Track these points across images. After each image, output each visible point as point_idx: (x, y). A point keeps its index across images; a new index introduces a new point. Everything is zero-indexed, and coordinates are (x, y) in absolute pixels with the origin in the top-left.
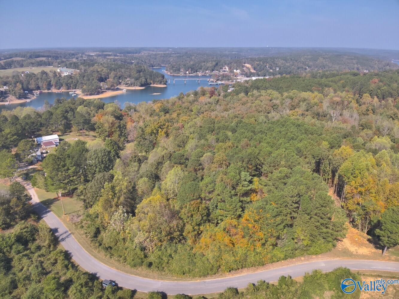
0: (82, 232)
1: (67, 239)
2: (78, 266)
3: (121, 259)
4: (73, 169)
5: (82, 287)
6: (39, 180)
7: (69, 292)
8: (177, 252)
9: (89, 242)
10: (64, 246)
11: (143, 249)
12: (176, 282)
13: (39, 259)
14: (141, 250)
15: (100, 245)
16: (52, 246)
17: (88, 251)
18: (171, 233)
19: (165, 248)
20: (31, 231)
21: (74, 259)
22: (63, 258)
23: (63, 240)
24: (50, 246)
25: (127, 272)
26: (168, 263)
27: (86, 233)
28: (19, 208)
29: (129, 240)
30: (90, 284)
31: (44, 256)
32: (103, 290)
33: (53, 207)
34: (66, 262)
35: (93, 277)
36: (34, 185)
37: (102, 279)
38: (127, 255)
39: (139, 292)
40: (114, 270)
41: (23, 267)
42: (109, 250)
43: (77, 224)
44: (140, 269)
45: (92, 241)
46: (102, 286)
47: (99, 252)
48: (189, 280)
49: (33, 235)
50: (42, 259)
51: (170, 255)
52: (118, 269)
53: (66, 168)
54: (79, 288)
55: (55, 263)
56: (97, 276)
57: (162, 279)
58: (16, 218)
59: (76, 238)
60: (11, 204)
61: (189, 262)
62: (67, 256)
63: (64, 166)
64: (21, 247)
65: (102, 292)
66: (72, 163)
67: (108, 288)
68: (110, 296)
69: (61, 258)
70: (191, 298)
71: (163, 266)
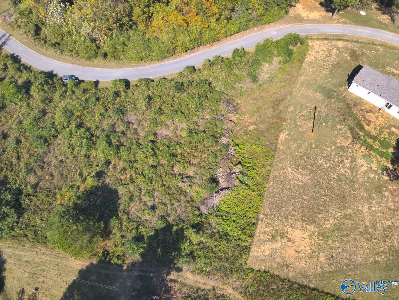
0: (21, 32)
1: (8, 42)
2: (30, 67)
3: (73, 53)
5: (43, 85)
7: (32, 93)
8: (131, 39)
9: (33, 41)
11: (93, 40)
12: (136, 68)
14: (92, 42)
15: (46, 42)
17: (35, 51)
18: (120, 20)
19: (117, 36)
21: (24, 60)
22: (12, 62)
23: (4, 43)
25: (84, 65)
26: (123, 51)
27: (26, 32)
29: (74, 33)
30: (50, 82)
32: (65, 85)
34: (17, 65)
35: (50, 75)
37: (60, 75)
38: (78, 48)
39: (101, 82)
40: (69, 66)
42: (57, 46)
43: (12, 24)
44: (96, 60)
45: (35, 39)
46: (63, 82)
47: (47, 49)
48: (148, 65)
51: (124, 43)
52: (73, 64)
54: (40, 86)
55: (5, 69)
56: (54, 73)
57: (121, 67)
59: (17, 39)
61: (145, 47)
62: (15, 59)
65: (64, 87)
67: (69, 82)
68: (75, 90)
69: (10, 62)
70: (153, 81)
71: (119, 55)
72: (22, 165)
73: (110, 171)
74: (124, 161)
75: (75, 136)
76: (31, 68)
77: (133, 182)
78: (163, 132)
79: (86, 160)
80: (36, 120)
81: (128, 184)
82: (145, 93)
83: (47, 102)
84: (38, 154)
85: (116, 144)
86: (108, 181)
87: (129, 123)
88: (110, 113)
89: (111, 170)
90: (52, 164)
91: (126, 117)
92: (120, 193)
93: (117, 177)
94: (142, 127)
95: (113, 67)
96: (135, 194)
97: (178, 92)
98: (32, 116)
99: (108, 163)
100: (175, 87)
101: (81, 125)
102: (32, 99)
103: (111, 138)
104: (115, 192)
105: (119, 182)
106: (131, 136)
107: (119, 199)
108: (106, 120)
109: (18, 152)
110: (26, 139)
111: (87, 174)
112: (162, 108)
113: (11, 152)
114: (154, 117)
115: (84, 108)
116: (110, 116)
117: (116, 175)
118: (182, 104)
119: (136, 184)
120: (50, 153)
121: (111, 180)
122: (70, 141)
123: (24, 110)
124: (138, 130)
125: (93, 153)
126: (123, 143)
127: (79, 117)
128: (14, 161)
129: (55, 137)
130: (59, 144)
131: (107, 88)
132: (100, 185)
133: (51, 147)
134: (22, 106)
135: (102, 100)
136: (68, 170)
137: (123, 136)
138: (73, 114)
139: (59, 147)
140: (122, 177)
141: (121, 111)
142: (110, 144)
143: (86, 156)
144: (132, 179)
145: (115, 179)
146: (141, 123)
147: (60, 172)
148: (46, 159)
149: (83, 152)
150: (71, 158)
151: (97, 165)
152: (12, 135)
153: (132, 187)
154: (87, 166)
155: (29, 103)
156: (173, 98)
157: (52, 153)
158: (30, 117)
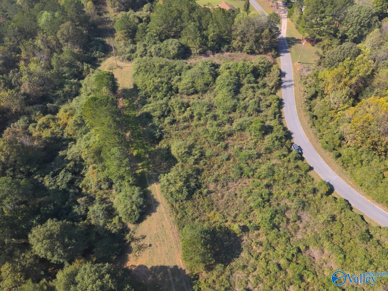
0: (302, 89)
1: (288, 88)
3: (318, 134)
4: (329, 19)
5: (276, 140)
6: (295, 13)
7: (267, 137)
8: (371, 162)
9: (303, 102)
10: (283, 93)
11: (342, 138)
12: (350, 186)
13: (260, 96)
14: (340, 139)
15: (310, 110)
16: (274, 89)
17: (297, 110)
19: (362, 151)
20: (266, 68)
21: (284, 110)
22: (277, 106)
23: (285, 87)
25: (316, 149)
26: (354, 165)
27: (305, 91)
28: (267, 41)
29: (335, 121)
30: (283, 140)
32: (290, 151)
33: (293, 49)
34: (277, 110)
35: (288, 136)
36: (289, 16)
37: (294, 141)
38: (326, 134)
39: (314, 171)
40: (307, 140)
41: (247, 97)
42: (314, 119)
43: (303, 77)
44: (328, 153)
45: (305, 102)
46: (291, 147)
47: (305, 116)
48: (362, 194)
49: (266, 71)
50: (262, 97)
51: (362, 161)
52: (310, 141)
53: (323, 15)
54: (274, 139)
55: (268, 106)
56: (292, 136)
57: (340, 176)
58: (261, 48)
59: (295, 92)
60: (263, 34)
61: (373, 181)
62: (280, 103)
63: (323, 12)
64: (253, 79)
65: (287, 152)
66: (331, 12)
67: (294, 151)
68: (292, 160)
69: (275, 104)
70: (351, 209)
71: (349, 165)
72: (216, 173)
74: (267, 239)
75: (259, 189)
76: (283, 119)
77: (256, 259)
78: (315, 252)
79: (248, 211)
80: (250, 157)
81: (252, 256)
82: (336, 212)
83: (268, 151)
84: (230, 177)
85: (274, 223)
86: (245, 238)
87: (299, 218)
88: (295, 200)
89: (254, 234)
90: (229, 191)
91: (302, 213)
92: (242, 254)
93: (251, 243)
94: (304, 231)
95: (334, 170)
96: (249, 268)
97: (360, 240)
99: (257, 228)
101: (270, 186)
102: (262, 141)
103: (277, 216)
104: (241, 250)
105: (249, 247)
106: (290, 229)
107: (238, 257)
108: (288, 200)
109: (222, 164)
110: (234, 161)
111: (239, 220)
112: (334, 236)
113: (220, 160)
114: (320, 235)
115: (283, 179)
116: (293, 201)
117: (252, 241)
118: (353, 250)
119: (256, 263)
120: (236, 183)
121: (247, 240)
122: (253, 189)
123: (251, 144)
124: (300, 230)
125: (256, 212)
126: (280, 227)
127: (275, 181)
128: (216, 166)
129: (249, 177)
130: (245, 183)
131: (313, 179)
132: (238, 236)
133: (240, 180)
134: (252, 140)
135: (300, 185)
136: (233, 205)
137: (285, 224)
138: (273, 175)
139: (244, 185)
140: (254, 247)
141: (304, 205)
142: (272, 218)
143: (251, 208)
144: (258, 256)
145: (250, 243)
146: (307, 228)
147: (228, 200)
148: (230, 183)
149: (252, 205)
150: (242, 199)
151: (250, 222)
152: (230, 150)
153: (252, 261)
154: (244, 215)
155: (258, 142)
156: (351, 239)
157: (237, 184)
158: (249, 151)
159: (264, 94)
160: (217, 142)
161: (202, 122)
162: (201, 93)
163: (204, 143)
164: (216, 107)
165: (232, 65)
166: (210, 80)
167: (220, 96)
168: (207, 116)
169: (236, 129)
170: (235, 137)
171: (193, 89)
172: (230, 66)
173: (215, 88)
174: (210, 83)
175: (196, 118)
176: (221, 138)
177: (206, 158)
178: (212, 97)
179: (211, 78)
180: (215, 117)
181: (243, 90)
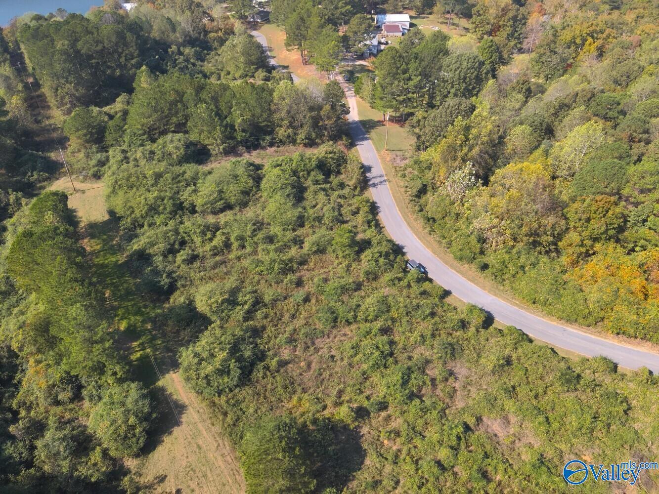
0: (402, 184)
1: (379, 186)
2: (383, 227)
3: (444, 241)
4: (416, 80)
5: (380, 256)
6: (365, 87)
7: (362, 257)
8: (537, 266)
9: (407, 201)
10: (373, 194)
11: (482, 240)
12: (517, 308)
13: (339, 200)
14: (479, 241)
15: (421, 210)
16: (358, 189)
17: (402, 213)
18: (538, 235)
19: (519, 253)
20: (338, 160)
21: (381, 216)
22: (368, 210)
23: (374, 185)
24: (355, 188)
25: (446, 263)
26: (514, 276)
27: (407, 187)
28: (331, 122)
29: (464, 219)
30: (392, 257)
31: (346, 198)
32: (405, 271)
33: (373, 133)
34: (370, 217)
35: (398, 250)
36: (357, 92)
37: (409, 257)
38: (455, 239)
39: (454, 296)
40: (428, 253)
41: (317, 204)
42: (431, 222)
43: (398, 169)
44: (467, 266)
45: (411, 200)
46: (406, 267)
47: (416, 219)
48: (539, 316)
49: (339, 165)
50: (342, 201)
51: (523, 267)
52: (434, 253)
53: (407, 75)
54: (377, 255)
55: (355, 213)
56: (404, 250)
57: (496, 295)
58: (324, 135)
59: (391, 189)
60: (322, 113)
61: (551, 290)
62: (374, 209)
63: (405, 72)
64: (321, 177)
65: (403, 274)
66: (417, 70)
67: (413, 272)
68: (413, 284)
69: (365, 209)
70: (531, 341)
71: (504, 277)
72: (290, 328)
73: (378, 419)
74: (406, 421)
75: (371, 339)
76: (383, 229)
77: (395, 463)
78: (494, 425)
79: (360, 380)
80: (344, 289)
81: (387, 459)
82: (507, 350)
83: (371, 277)
84: (315, 329)
85: (412, 389)
86: (365, 430)
87: (451, 373)
88: (436, 343)
89: (380, 418)
90: (320, 353)
91: (454, 364)
92: (368, 462)
93: (379, 436)
94: (466, 393)
95: (484, 288)
96: (384, 483)
97: (562, 385)
98: (343, 282)
99: (383, 406)
100: (562, 374)
101: (388, 331)
102: (357, 263)
103: (413, 376)
104: (362, 454)
105: (378, 444)
106: (441, 395)
107: (359, 469)
108: (423, 347)
109: (298, 310)
110: (317, 301)
111: (347, 398)
112: (518, 389)
113: (291, 305)
114: (494, 392)
115: (407, 314)
116: (432, 346)
117: (380, 432)
118: (556, 406)
119: (396, 470)
120: (329, 337)
121: (369, 433)
122: (361, 341)
123: (340, 270)
124: (458, 393)
125: (375, 378)
126: (423, 396)
127: (394, 320)
128: (287, 316)
129: (349, 323)
130: (345, 335)
131: (455, 309)
132: (351, 427)
133: (334, 332)
134: (341, 264)
135: (437, 318)
136: (331, 375)
137: (430, 387)
138: (388, 311)
139: (343, 338)
140: (386, 442)
141: (453, 350)
142: (405, 383)
143: (364, 373)
144: (397, 456)
145: (376, 437)
146: (469, 387)
147: (319, 370)
148: (319, 340)
149: (365, 367)
150: (345, 362)
151: (368, 398)
152: (306, 287)
153: (388, 468)
154: (356, 388)
155: (351, 266)
156: (546, 387)
157: (331, 339)
158: (340, 281)
159: (343, 197)
160: (281, 277)
161: (249, 249)
162: (238, 208)
163: (258, 282)
164: (269, 224)
165: (283, 160)
166: (250, 185)
167: (272, 206)
168: (256, 239)
169: (310, 252)
170: (312, 264)
171: (222, 202)
172: (279, 162)
173: (261, 197)
174: (251, 190)
175: (236, 245)
176: (287, 269)
177: (265, 305)
178: (259, 211)
179: (251, 183)
180: (270, 239)
181: (308, 195)
